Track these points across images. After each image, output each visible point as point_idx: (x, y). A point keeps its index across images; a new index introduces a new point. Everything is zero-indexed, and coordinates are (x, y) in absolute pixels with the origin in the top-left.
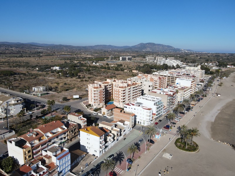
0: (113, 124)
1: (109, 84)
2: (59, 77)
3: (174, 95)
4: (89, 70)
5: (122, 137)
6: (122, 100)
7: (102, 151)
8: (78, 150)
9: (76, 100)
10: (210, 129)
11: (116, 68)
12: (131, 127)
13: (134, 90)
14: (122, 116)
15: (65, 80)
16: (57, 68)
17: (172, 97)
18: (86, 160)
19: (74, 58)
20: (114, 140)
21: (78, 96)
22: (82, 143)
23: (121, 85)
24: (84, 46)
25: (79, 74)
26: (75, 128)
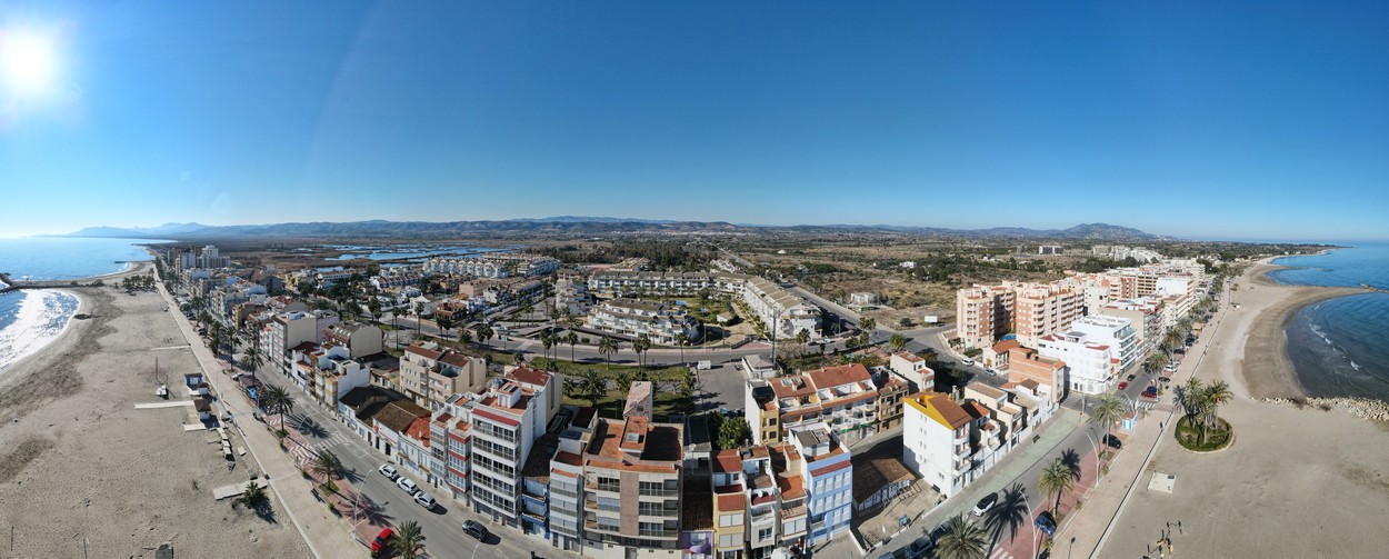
0: (1003, 392)
1: (1007, 291)
2: (910, 280)
3: (1159, 312)
4: (973, 270)
5: (1028, 432)
6: (1037, 330)
7: (961, 479)
8: (894, 460)
9: (930, 328)
10: (1242, 377)
11: (1029, 265)
12: (1055, 400)
13: (1065, 306)
14: (1031, 370)
15: (919, 286)
16: (911, 265)
17: (1154, 315)
18: (908, 500)
19: (948, 250)
20: (1003, 441)
21: (934, 319)
22: (906, 443)
23: (1035, 293)
24: (971, 229)
25: (949, 276)
26: (898, 392)
